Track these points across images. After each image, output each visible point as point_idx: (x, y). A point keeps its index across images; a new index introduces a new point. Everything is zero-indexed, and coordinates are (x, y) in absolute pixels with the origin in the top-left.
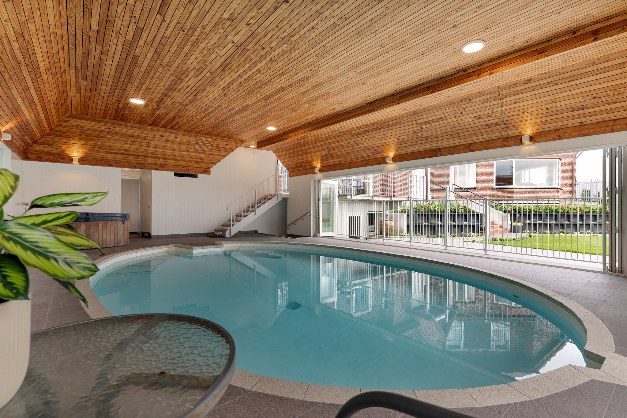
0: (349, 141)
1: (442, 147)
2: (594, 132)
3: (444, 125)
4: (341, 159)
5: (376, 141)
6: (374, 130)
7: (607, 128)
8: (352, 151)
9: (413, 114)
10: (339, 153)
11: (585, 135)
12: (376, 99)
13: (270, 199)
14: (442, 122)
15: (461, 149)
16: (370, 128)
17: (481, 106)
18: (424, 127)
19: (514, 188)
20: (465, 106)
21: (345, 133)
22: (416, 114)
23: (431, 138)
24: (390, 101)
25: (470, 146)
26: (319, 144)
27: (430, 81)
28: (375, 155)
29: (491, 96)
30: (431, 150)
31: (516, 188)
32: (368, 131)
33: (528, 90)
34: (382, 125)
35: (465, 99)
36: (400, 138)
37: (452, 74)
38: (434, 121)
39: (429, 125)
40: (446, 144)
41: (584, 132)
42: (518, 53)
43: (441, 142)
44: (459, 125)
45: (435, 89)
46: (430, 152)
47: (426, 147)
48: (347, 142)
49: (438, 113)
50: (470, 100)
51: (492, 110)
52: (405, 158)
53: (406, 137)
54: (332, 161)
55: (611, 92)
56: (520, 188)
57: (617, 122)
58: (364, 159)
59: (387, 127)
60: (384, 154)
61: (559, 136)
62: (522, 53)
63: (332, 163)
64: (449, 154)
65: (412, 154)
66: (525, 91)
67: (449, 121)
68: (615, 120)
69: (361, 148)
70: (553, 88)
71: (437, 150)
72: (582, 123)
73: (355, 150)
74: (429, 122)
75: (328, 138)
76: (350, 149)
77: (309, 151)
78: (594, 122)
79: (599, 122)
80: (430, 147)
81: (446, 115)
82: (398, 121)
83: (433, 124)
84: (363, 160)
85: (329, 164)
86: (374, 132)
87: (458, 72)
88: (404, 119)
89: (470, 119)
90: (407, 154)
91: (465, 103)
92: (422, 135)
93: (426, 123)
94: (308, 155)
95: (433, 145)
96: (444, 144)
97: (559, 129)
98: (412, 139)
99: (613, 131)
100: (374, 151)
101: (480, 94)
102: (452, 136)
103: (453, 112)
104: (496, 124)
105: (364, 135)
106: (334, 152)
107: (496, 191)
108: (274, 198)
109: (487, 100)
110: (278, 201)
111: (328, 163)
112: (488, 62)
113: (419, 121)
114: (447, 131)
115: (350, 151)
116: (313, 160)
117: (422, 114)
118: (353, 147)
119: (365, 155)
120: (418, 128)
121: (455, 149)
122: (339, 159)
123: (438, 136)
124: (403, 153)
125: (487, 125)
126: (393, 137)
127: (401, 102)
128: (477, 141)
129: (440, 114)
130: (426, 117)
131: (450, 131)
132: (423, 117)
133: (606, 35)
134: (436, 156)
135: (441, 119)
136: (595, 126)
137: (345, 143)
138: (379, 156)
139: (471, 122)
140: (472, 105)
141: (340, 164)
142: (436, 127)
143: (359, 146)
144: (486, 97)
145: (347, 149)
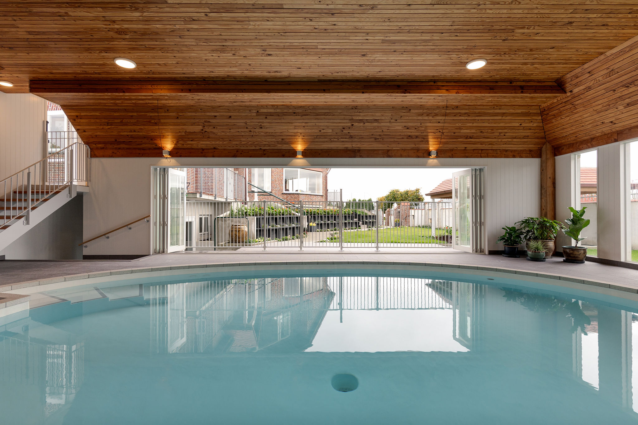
0: (248, 121)
1: (362, 148)
2: (471, 156)
3: (376, 127)
4: (221, 143)
5: (291, 128)
6: (295, 114)
7: (478, 154)
8: (247, 134)
9: (352, 109)
10: (223, 134)
11: (467, 157)
12: (336, 78)
13: (57, 193)
14: (375, 124)
15: (380, 154)
16: (291, 111)
17: (415, 118)
18: (356, 124)
19: (299, 194)
20: (402, 114)
21: (249, 108)
22: (356, 109)
23: (356, 137)
24: (351, 86)
25: (388, 152)
26: (189, 114)
27: (402, 81)
28: (279, 145)
29: (426, 111)
30: (350, 150)
31: (301, 194)
32: (284, 114)
33: (452, 115)
34: (309, 111)
35: (407, 107)
36: (322, 131)
37: (424, 80)
38: (368, 121)
39: (362, 124)
40: (367, 146)
41: (467, 155)
42: (476, 83)
43: (363, 144)
44: (388, 130)
45: (406, 90)
46: (348, 152)
47: (346, 146)
48: (244, 121)
49: (377, 114)
50: (410, 110)
51: (421, 124)
52: (320, 154)
53: (331, 131)
54: (202, 142)
55: (490, 130)
56: (303, 194)
57: (483, 152)
58: (259, 148)
59: (314, 115)
60: (293, 146)
61: (452, 155)
62: (479, 84)
63: (200, 146)
64: (368, 157)
65: (328, 151)
66: (450, 115)
67: (382, 124)
68: (482, 150)
69: (262, 134)
70: (466, 118)
71: (357, 151)
72: (466, 148)
73: (252, 134)
74: (364, 120)
75: (213, 108)
76: (245, 132)
77: (162, 121)
78: (471, 149)
79: (474, 149)
80: (350, 146)
81: (383, 118)
82: (331, 111)
83: (367, 124)
84: (257, 148)
85: (195, 146)
86: (293, 117)
87: (431, 81)
88: (339, 111)
89: (400, 128)
90: (322, 150)
91: (404, 111)
92: (349, 133)
93: (361, 121)
94: (157, 127)
95: (353, 146)
96: (365, 146)
97: (452, 150)
98: (336, 134)
99: (481, 157)
100: (280, 140)
101: (421, 107)
102: (377, 140)
103: (390, 117)
104: (417, 137)
105: (278, 117)
106: (214, 131)
107: (285, 196)
108: (63, 192)
109: (422, 115)
110: (71, 197)
111: (191, 144)
112: (455, 82)
113: (354, 118)
114: (375, 134)
115: (243, 134)
116: (162, 137)
117: (361, 111)
118: (252, 130)
119: (265, 143)
120: (350, 124)
121: (374, 153)
122: (217, 142)
123: (364, 137)
124: (317, 148)
125: (410, 136)
126: (315, 127)
127: (366, 92)
128: (394, 149)
129: (378, 116)
130: (364, 115)
131: (378, 134)
132: (361, 114)
133: (527, 91)
134: (355, 157)
135: (376, 121)
136: (472, 152)
137: (241, 122)
138: (285, 147)
139: (400, 130)
140: (409, 115)
141: (215, 148)
142: (368, 127)
143: (261, 130)
144: (423, 111)
145: (240, 130)
